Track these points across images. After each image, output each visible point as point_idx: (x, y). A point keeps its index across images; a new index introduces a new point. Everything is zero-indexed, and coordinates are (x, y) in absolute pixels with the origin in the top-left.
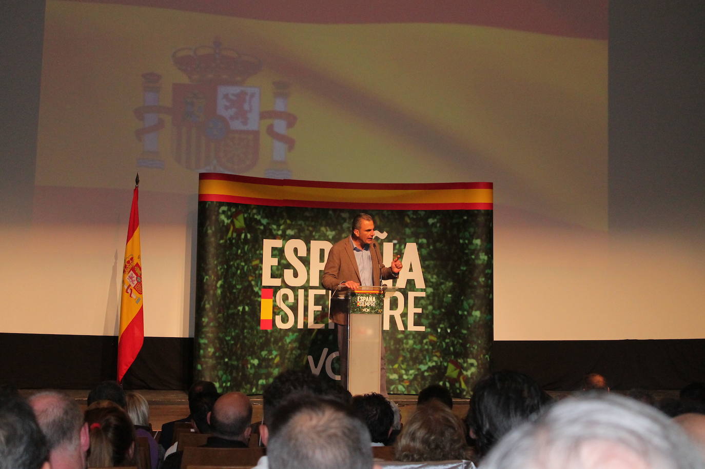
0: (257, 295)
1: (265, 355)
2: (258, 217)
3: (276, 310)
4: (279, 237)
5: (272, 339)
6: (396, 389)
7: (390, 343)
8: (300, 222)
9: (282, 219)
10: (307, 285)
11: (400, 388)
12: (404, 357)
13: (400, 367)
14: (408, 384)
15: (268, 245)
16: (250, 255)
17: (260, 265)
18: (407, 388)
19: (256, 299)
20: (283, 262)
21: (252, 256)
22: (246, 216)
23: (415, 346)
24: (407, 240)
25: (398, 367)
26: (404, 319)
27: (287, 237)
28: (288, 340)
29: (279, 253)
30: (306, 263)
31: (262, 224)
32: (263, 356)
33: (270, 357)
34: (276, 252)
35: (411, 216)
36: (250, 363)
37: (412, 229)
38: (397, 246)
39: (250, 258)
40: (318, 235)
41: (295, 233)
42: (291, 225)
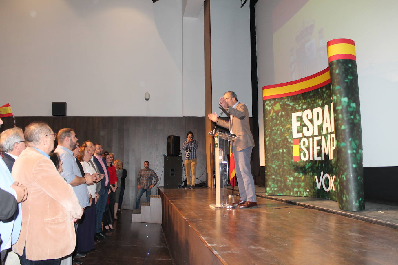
0: (290, 143)
1: (297, 175)
2: (288, 103)
3: (301, 151)
4: (300, 110)
8: (308, 100)
9: (301, 100)
10: (313, 135)
15: (295, 116)
16: (285, 123)
17: (291, 127)
19: (290, 145)
20: (302, 123)
21: (286, 123)
22: (281, 103)
27: (303, 110)
28: (307, 167)
29: (300, 119)
30: (312, 122)
31: (290, 106)
32: (296, 175)
33: (299, 176)
36: (289, 179)
39: (285, 124)
40: (316, 105)
41: (307, 107)
42: (305, 102)
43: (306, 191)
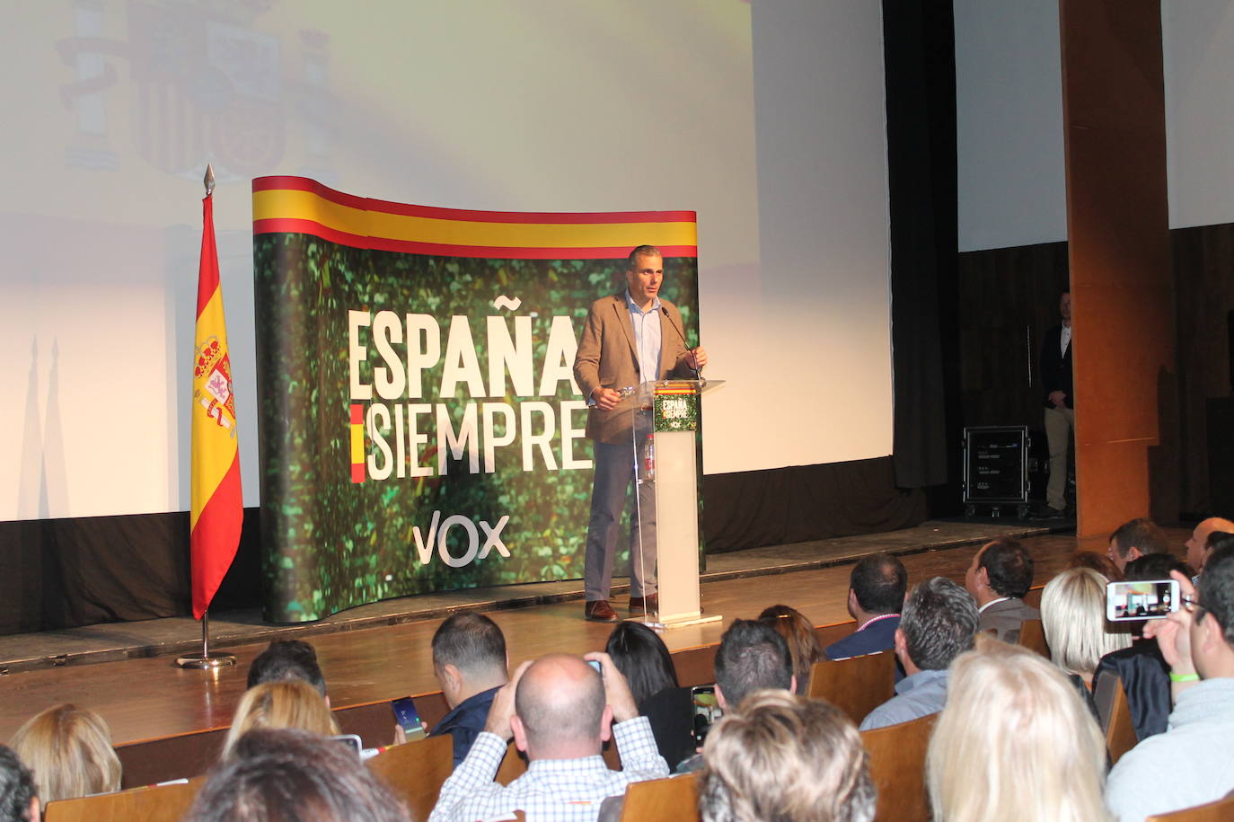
0: (346, 416)
1: (360, 531)
2: (342, 268)
3: (369, 445)
4: (366, 306)
5: (366, 501)
6: (549, 574)
7: (535, 495)
8: (391, 280)
9: (369, 273)
10: (405, 397)
11: (557, 570)
12: (560, 516)
13: (554, 535)
14: (567, 562)
15: (357, 319)
16: (338, 341)
17: (347, 359)
18: (567, 569)
19: (346, 424)
20: (373, 353)
22: (331, 264)
23: (576, 496)
24: (554, 311)
25: (551, 534)
26: (556, 449)
27: (375, 307)
28: (386, 501)
30: (403, 356)
31: (346, 282)
32: (358, 533)
33: (366, 535)
34: (364, 336)
35: (560, 270)
36: (345, 548)
37: (563, 293)
38: (538, 323)
39: (338, 346)
40: (415, 303)
41: (385, 300)
42: (380, 284)
43: (383, 581)
